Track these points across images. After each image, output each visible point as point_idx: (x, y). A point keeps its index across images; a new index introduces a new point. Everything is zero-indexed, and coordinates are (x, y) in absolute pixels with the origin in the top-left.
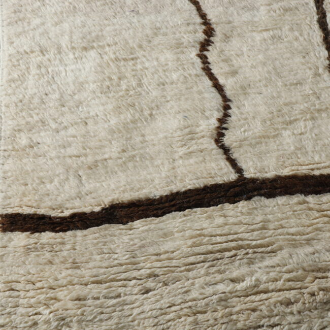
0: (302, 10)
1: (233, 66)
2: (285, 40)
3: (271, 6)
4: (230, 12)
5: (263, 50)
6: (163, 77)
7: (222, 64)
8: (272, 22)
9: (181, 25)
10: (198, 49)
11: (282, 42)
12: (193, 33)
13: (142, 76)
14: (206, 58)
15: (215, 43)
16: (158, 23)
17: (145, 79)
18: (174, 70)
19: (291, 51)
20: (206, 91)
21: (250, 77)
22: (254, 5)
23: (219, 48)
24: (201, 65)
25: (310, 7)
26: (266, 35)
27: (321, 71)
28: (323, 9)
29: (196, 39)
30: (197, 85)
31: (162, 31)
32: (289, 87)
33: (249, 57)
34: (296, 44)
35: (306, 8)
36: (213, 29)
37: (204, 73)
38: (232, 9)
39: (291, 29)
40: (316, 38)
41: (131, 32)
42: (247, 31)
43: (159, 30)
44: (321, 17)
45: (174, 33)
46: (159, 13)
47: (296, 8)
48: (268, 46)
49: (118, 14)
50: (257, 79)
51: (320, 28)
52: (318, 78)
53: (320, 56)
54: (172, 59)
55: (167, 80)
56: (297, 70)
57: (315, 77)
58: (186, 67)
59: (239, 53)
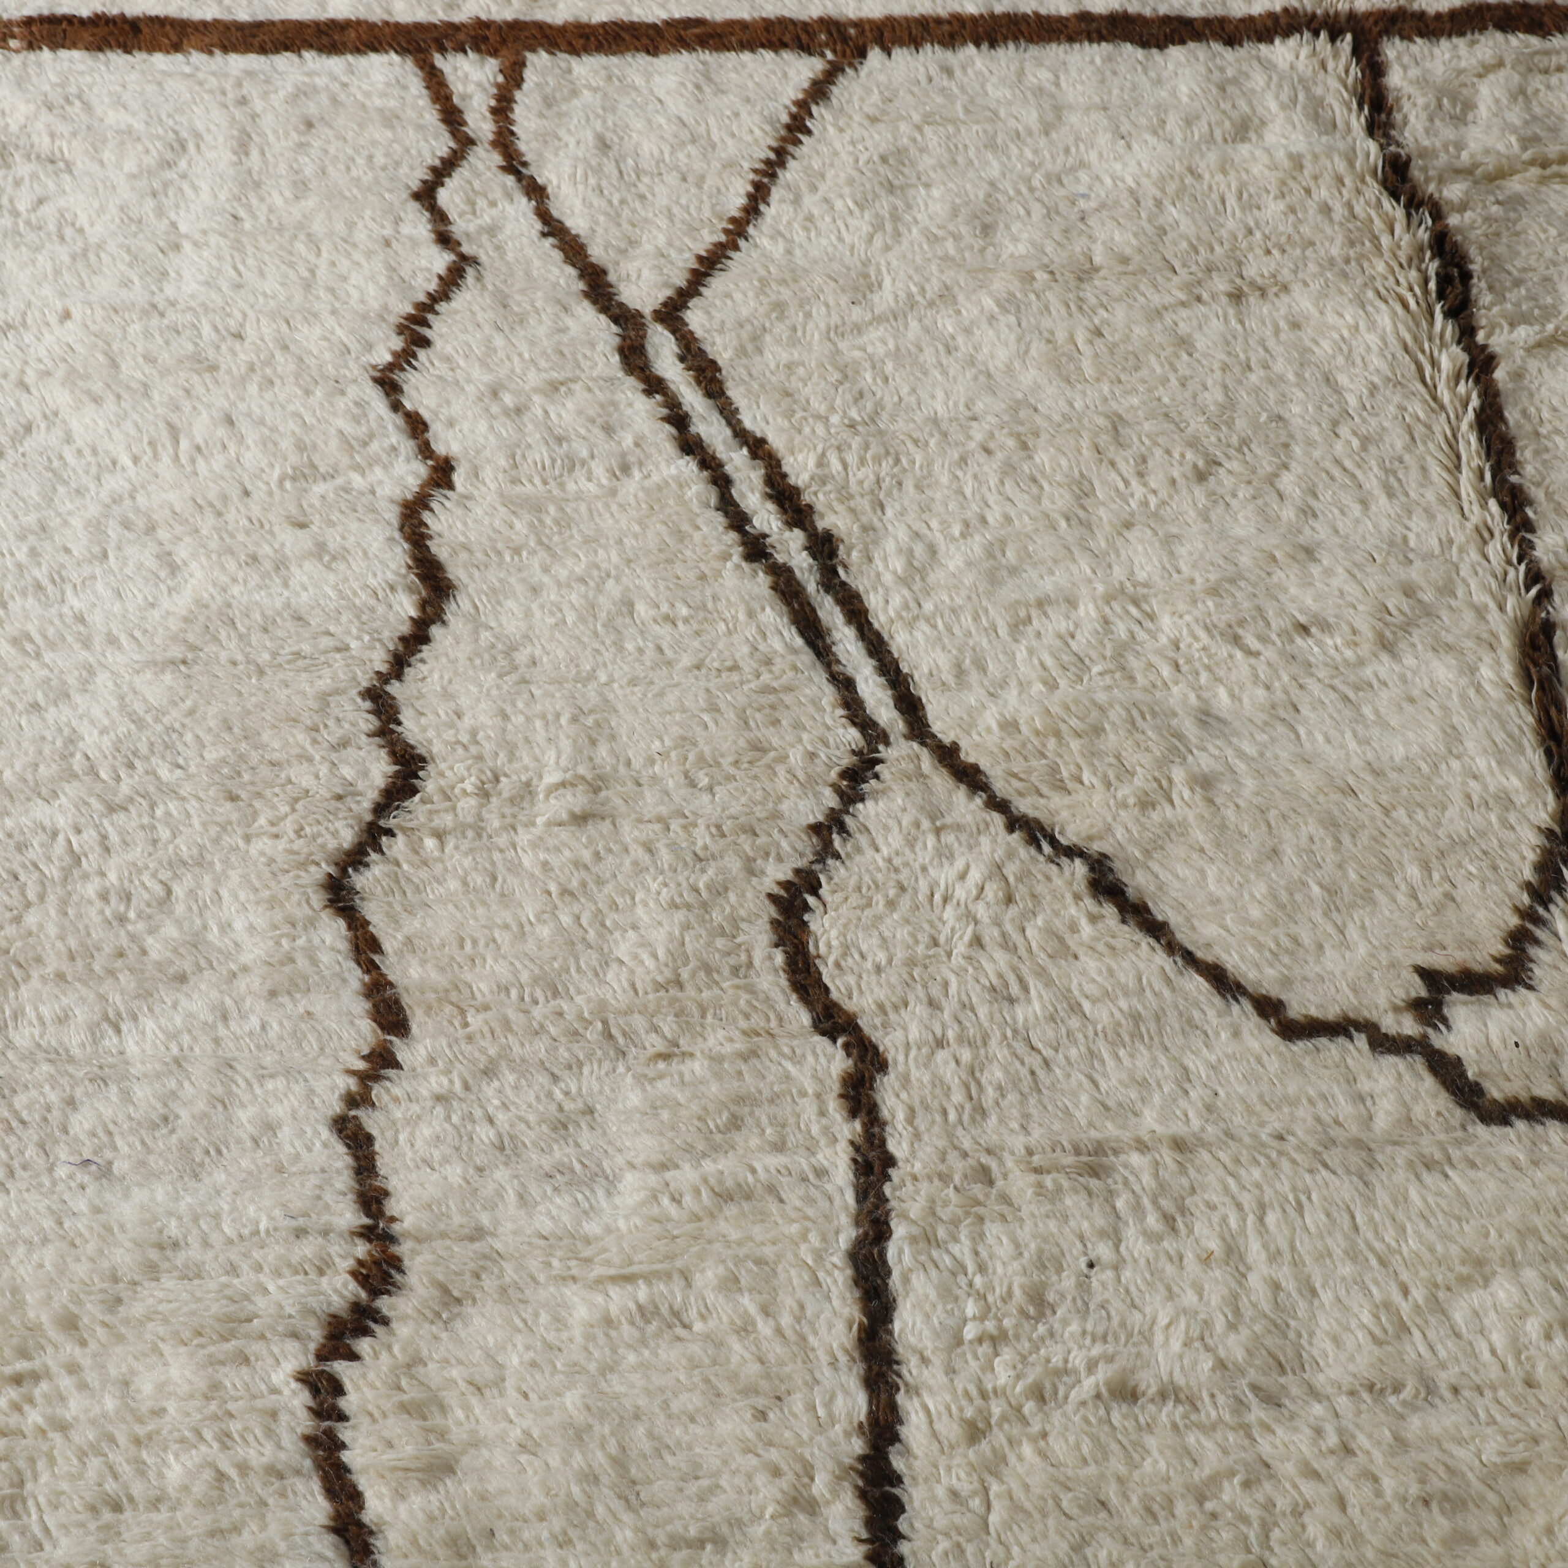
0: (793, 1197)
1: (442, 1435)
2: (698, 1327)
3: (669, 1175)
4: (488, 1189)
5: (592, 1367)
6: (126, 1470)
7: (395, 1427)
8: (656, 1243)
9: (268, 1232)
10: (312, 1346)
11: (679, 1339)
12: (313, 1276)
13: (32, 1461)
14: (338, 1389)
15: (394, 1325)
16: (173, 1223)
17: (44, 1478)
18: (182, 1441)
19: (707, 1381)
20: (292, 1547)
21: (503, 1492)
22: (599, 1165)
23: (404, 1349)
24: (306, 1423)
25: (829, 1187)
26: (618, 1300)
27: (820, 1486)
28: (883, 1200)
29: (313, 1302)
30: (263, 1517)
31: (180, 1259)
32: (663, 1552)
33: (526, 1396)
34: (737, 1348)
35: (813, 1191)
36: (396, 1263)
37: (308, 1463)
38: (501, 1174)
39: (731, 1284)
40: (830, 1326)
41: (48, 1255)
42: (542, 1278)
43: (169, 1253)
44: (866, 1234)
45: (233, 1270)
46: (196, 1176)
47: (772, 1189)
48: (614, 1351)
49: (19, 1173)
50: (528, 1509)
51: (856, 1283)
52: (802, 1517)
53: (830, 1414)
54: (186, 1388)
55: (137, 1489)
56: (717, 1474)
57: (789, 1514)
58: (235, 1427)
59: (488, 1373)
